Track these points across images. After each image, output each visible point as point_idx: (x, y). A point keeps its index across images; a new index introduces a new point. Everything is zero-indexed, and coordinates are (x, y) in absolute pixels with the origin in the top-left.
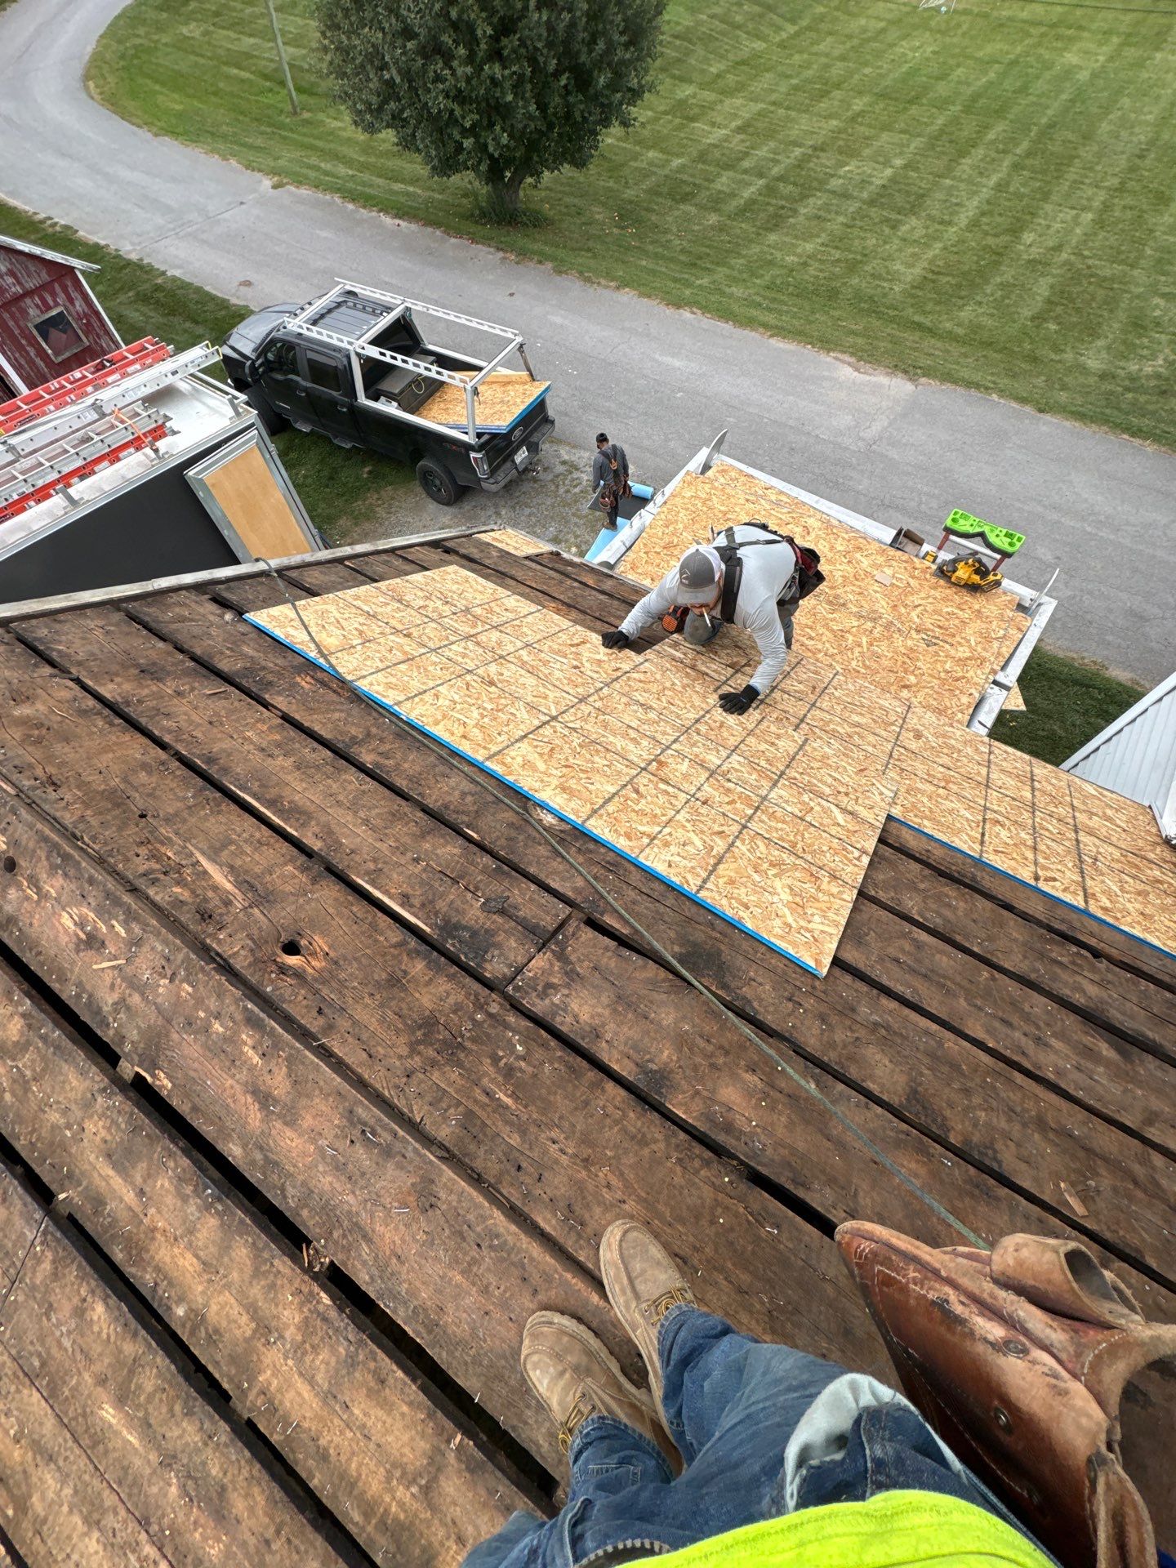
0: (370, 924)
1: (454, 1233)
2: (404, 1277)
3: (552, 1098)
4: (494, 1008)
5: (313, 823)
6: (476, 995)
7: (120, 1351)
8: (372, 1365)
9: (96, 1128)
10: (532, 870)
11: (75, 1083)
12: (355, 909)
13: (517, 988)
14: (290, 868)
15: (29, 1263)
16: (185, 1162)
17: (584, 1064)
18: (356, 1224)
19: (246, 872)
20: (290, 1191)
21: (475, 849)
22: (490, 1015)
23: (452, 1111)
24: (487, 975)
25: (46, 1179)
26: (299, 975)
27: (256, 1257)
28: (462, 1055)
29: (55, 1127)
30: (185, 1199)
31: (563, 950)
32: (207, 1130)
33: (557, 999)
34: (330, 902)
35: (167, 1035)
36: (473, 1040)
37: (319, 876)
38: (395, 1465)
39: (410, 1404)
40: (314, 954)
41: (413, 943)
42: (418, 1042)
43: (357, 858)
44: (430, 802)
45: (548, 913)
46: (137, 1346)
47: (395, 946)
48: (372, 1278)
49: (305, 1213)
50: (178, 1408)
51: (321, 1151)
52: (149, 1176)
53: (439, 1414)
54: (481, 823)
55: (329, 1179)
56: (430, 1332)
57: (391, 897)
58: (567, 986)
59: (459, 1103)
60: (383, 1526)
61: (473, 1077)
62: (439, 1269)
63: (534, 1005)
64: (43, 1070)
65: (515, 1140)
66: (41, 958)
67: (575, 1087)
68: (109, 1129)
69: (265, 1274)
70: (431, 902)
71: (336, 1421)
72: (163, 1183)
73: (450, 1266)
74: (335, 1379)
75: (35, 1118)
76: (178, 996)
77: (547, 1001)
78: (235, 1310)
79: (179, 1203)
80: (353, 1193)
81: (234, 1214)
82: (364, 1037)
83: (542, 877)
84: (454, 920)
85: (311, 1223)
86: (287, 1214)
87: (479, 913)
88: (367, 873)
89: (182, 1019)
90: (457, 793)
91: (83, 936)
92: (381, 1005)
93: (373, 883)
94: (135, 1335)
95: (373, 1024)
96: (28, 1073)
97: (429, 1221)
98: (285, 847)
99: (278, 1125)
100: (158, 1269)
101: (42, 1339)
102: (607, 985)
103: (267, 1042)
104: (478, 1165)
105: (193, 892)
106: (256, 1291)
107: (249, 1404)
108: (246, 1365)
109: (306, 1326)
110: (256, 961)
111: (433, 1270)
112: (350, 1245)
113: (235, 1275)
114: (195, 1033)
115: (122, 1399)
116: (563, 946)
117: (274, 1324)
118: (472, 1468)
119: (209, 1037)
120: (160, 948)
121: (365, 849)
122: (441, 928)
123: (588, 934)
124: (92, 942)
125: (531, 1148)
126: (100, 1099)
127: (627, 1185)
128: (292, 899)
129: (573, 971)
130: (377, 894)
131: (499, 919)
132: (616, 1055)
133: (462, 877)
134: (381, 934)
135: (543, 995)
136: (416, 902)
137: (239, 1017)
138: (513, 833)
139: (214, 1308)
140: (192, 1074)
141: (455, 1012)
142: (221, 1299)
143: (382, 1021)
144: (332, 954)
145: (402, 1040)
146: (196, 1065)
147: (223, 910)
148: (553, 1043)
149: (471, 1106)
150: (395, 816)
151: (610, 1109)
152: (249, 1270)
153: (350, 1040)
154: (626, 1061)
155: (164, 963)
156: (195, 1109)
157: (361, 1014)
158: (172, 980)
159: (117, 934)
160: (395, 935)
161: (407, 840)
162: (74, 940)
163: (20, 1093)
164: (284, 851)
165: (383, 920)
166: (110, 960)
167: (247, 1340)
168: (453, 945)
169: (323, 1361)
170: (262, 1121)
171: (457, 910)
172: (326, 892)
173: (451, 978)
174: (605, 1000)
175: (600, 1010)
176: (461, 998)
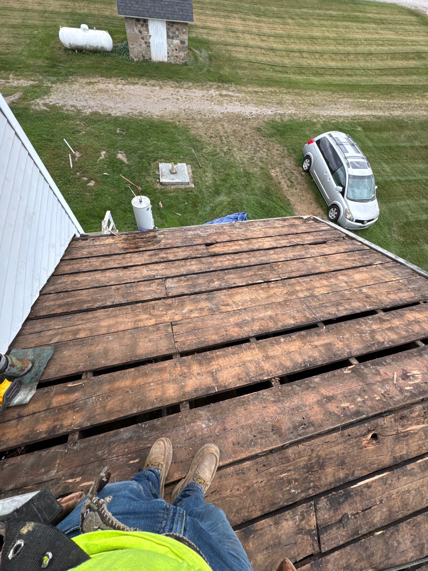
0: (367, 468)
1: (262, 430)
2: (259, 405)
3: (272, 490)
4: (311, 492)
5: (419, 471)
6: (319, 488)
7: (281, 322)
8: (244, 380)
9: (340, 345)
10: (348, 548)
11: (356, 346)
12: (376, 466)
13: (311, 505)
14: (405, 452)
15: (311, 312)
16: (320, 363)
17: (272, 510)
18: (279, 401)
19: (411, 437)
20: (298, 388)
21: (371, 530)
22: (309, 488)
23: (293, 456)
24: (323, 498)
25: (330, 325)
26: (365, 435)
27: (285, 367)
28: (305, 470)
29: (344, 334)
30: (309, 357)
31: (311, 535)
32: (326, 375)
33: (297, 517)
34: (383, 459)
35: (362, 381)
36: (307, 477)
37: (396, 461)
38: (221, 369)
39: (230, 383)
40: (368, 443)
41: (351, 478)
42: (319, 459)
43: (395, 479)
44: (403, 525)
45: (328, 540)
46: (279, 326)
47: (354, 471)
48: (264, 395)
49: (290, 388)
50: (262, 328)
51: (305, 406)
52: (320, 351)
53: (224, 389)
54: (381, 541)
55: (296, 402)
56: (242, 401)
57: (373, 482)
58: (298, 526)
59: (294, 460)
60: (213, 358)
61: (297, 469)
62: (256, 417)
63: (302, 508)
64: (363, 340)
65: (271, 470)
66: (403, 357)
67: (268, 501)
68: (338, 348)
69: (280, 366)
70: (361, 495)
71: (238, 362)
72: (316, 354)
73: (254, 422)
74: (246, 368)
75: (349, 331)
76: (376, 393)
77: (299, 513)
78: (275, 353)
79: (309, 355)
80: (289, 407)
81: (299, 368)
82: (332, 444)
83: (343, 550)
84: (349, 500)
85: (286, 388)
86: (292, 383)
87: (346, 511)
88: (387, 479)
89: (366, 389)
90: (401, 540)
91: (408, 374)
92: (338, 455)
93: (382, 478)
94: (282, 327)
95: (334, 449)
96: (363, 335)
97: (269, 425)
98: (414, 455)
99: (319, 398)
100: (295, 340)
101: (293, 307)
102: (287, 543)
103: (348, 413)
104: (275, 455)
105: (413, 418)
106: (277, 361)
107: (253, 344)
108: (262, 348)
109: (262, 368)
110: (378, 425)
111: (256, 416)
112: (275, 395)
113: (284, 358)
114: (360, 391)
115: (271, 317)
116: (312, 536)
117: (267, 361)
118: (209, 388)
119: (357, 394)
120: (397, 398)
121: (397, 484)
122: (349, 492)
123: (309, 551)
124: (405, 376)
125: (266, 473)
126: (348, 350)
127: (233, 496)
128: (392, 447)
129: (301, 533)
130: (377, 477)
131: (339, 517)
132: (266, 525)
133: (363, 515)
134: (361, 469)
135: (302, 514)
136: (365, 490)
137: (361, 409)
138: (368, 553)
139: (278, 348)
140: (346, 381)
141: (319, 477)
142: (280, 351)
143: (333, 452)
144: (365, 449)
145: (323, 455)
146: (349, 384)
147: (401, 424)
148: (286, 504)
149: (290, 463)
150: (405, 505)
151: (254, 508)
152: (283, 363)
153: (335, 439)
154: (261, 527)
155: (390, 396)
156: (334, 375)
157: (340, 446)
158: (382, 394)
159: (407, 386)
160: (358, 473)
161: (392, 503)
162: (408, 371)
163: (358, 330)
164: (412, 454)
165: (365, 473)
166: (397, 378)
167: (267, 352)
168: (341, 493)
169: (252, 367)
170: (322, 394)
171: (352, 503)
172: (388, 459)
173: (331, 484)
174: (284, 537)
175: (282, 532)
176: (322, 482)
